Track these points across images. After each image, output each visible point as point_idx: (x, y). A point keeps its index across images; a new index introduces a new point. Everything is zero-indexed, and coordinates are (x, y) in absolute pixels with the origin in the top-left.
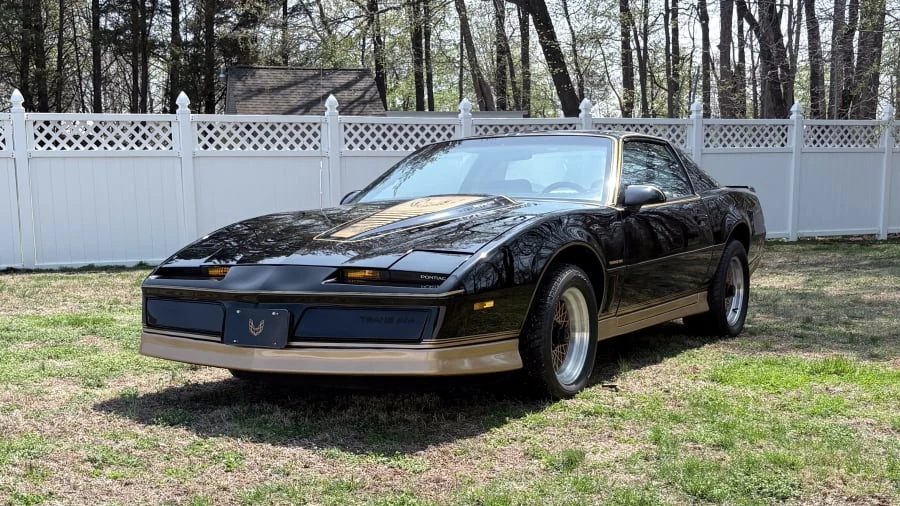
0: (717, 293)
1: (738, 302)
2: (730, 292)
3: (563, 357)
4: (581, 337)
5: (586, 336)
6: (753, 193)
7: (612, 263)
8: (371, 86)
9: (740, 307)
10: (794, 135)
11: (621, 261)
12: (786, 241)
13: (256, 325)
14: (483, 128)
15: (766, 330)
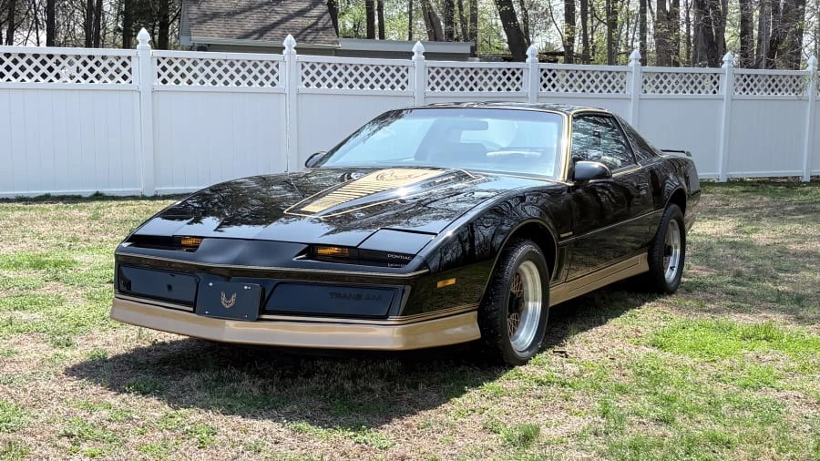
0: (656, 254)
1: (675, 260)
2: (668, 252)
3: (517, 324)
4: (534, 307)
5: (539, 305)
6: (689, 158)
7: (563, 236)
8: (325, 13)
9: (676, 265)
10: (725, 81)
11: (571, 233)
12: (716, 181)
13: (228, 298)
14: (436, 70)
15: (700, 286)
